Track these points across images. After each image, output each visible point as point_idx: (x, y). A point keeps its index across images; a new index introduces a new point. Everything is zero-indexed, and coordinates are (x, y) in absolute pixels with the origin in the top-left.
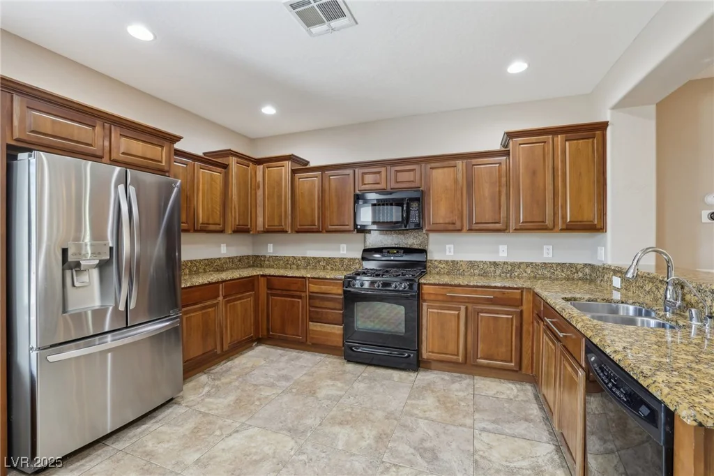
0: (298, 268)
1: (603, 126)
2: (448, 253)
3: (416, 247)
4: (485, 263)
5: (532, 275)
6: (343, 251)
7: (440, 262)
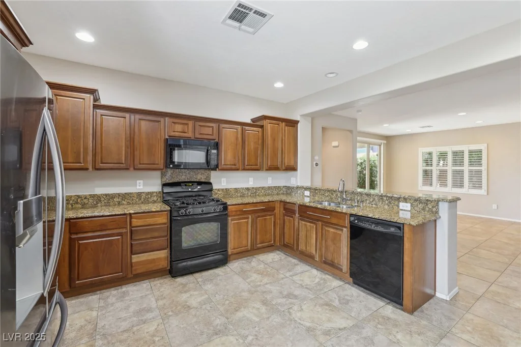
0: (84, 206)
1: (297, 122)
2: (223, 184)
3: (203, 180)
4: (243, 189)
5: (264, 194)
6: (140, 186)
7: (219, 190)
